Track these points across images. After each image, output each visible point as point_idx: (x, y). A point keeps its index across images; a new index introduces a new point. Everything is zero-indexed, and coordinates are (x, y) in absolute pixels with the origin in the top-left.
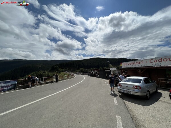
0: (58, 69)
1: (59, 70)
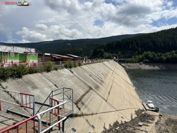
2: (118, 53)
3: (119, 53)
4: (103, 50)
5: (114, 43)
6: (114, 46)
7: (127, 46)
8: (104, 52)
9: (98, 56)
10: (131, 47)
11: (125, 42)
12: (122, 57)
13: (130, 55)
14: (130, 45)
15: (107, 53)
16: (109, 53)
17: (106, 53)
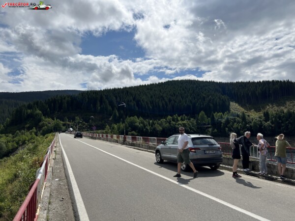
0: (40, 120)
1: (43, 125)
3: (78, 119)
6: (66, 104)
8: (43, 118)
9: (28, 125)
12: (84, 128)
14: (98, 104)
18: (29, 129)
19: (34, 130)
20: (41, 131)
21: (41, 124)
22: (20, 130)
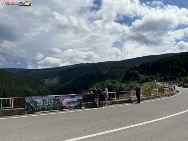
0: (138, 76)
1: (140, 79)
2: (156, 75)
3: (158, 75)
4: (136, 72)
5: (149, 64)
6: (150, 67)
7: (166, 66)
8: (139, 74)
9: (132, 79)
10: (171, 67)
11: (163, 62)
12: (162, 80)
13: (172, 76)
14: (170, 65)
15: (143, 76)
16: (145, 76)
17: (141, 75)
18: (133, 80)
19: (136, 81)
20: (139, 82)
21: (138, 78)
22: (129, 81)
